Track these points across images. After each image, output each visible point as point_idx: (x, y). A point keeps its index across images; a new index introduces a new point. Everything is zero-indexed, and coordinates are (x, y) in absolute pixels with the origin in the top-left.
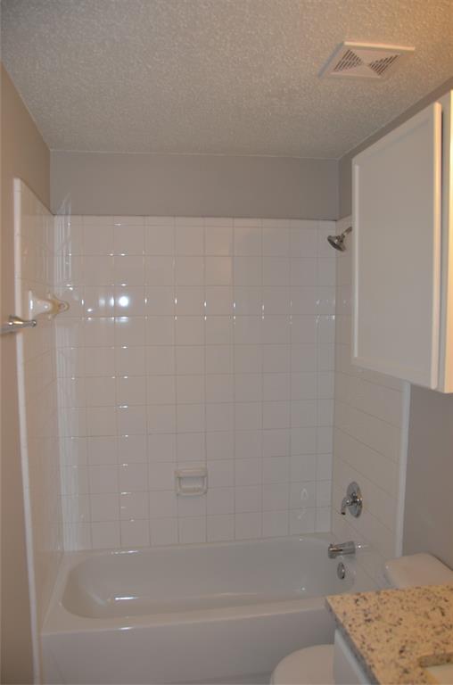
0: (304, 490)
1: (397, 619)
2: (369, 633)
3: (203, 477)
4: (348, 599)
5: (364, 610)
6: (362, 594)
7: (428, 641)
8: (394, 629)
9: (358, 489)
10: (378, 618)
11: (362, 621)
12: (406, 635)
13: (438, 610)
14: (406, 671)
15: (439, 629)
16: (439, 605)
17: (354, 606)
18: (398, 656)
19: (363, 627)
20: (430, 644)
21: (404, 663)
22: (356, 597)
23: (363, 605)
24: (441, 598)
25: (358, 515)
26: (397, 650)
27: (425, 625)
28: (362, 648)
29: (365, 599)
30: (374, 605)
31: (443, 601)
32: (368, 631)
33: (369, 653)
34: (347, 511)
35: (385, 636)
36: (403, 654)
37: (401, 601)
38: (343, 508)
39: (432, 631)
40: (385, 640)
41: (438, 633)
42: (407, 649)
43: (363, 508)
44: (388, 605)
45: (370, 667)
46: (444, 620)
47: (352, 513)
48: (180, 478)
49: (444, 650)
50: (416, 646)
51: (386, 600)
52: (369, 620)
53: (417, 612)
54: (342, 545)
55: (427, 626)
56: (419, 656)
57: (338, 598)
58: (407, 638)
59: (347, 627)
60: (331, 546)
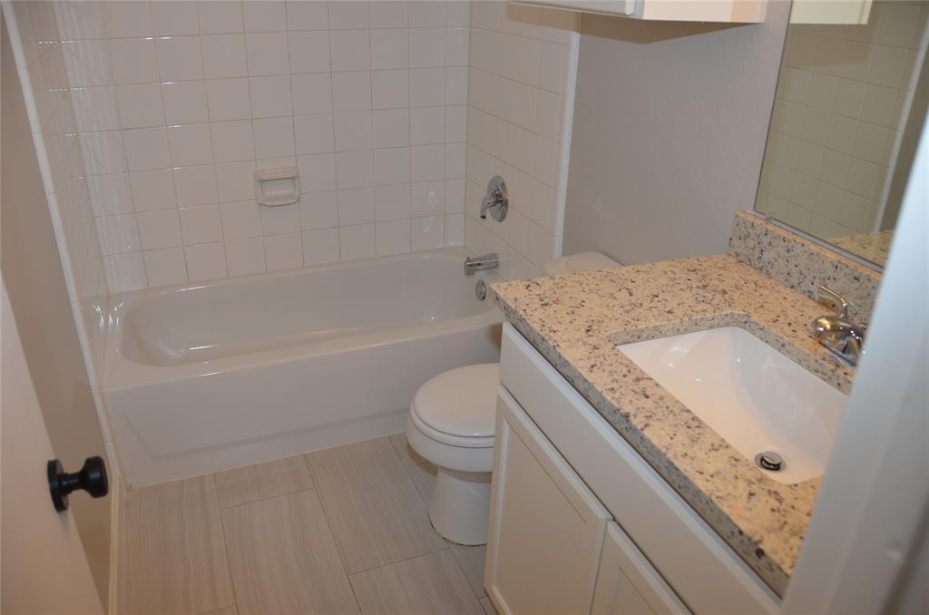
0: (432, 193)
1: (579, 301)
2: (549, 316)
3: (293, 178)
4: (517, 285)
5: (539, 295)
6: (533, 280)
7: (616, 319)
8: (576, 311)
9: (503, 184)
10: (556, 302)
11: (537, 306)
12: (591, 316)
13: (624, 291)
14: (595, 348)
15: (628, 308)
16: (625, 285)
17: (526, 292)
18: (584, 334)
19: (541, 310)
20: (619, 322)
21: (593, 340)
22: (527, 283)
23: (537, 291)
24: (626, 279)
25: (502, 218)
26: (583, 330)
27: (611, 305)
28: (542, 330)
29: (538, 284)
30: (550, 290)
31: (629, 282)
32: (546, 313)
33: (551, 334)
34: (488, 214)
35: (569, 319)
36: (590, 333)
37: (581, 284)
38: (484, 210)
39: (620, 311)
40: (568, 321)
41: (627, 312)
42: (594, 328)
43: (509, 209)
44: (566, 289)
45: (554, 346)
46: (633, 299)
47: (493, 216)
48: (262, 181)
49: (636, 326)
50: (604, 324)
51: (562, 284)
52: (546, 305)
53: (602, 294)
54: (481, 259)
55: (613, 306)
56: (608, 334)
57: (505, 285)
58: (593, 318)
59: (521, 312)
60: (468, 260)
